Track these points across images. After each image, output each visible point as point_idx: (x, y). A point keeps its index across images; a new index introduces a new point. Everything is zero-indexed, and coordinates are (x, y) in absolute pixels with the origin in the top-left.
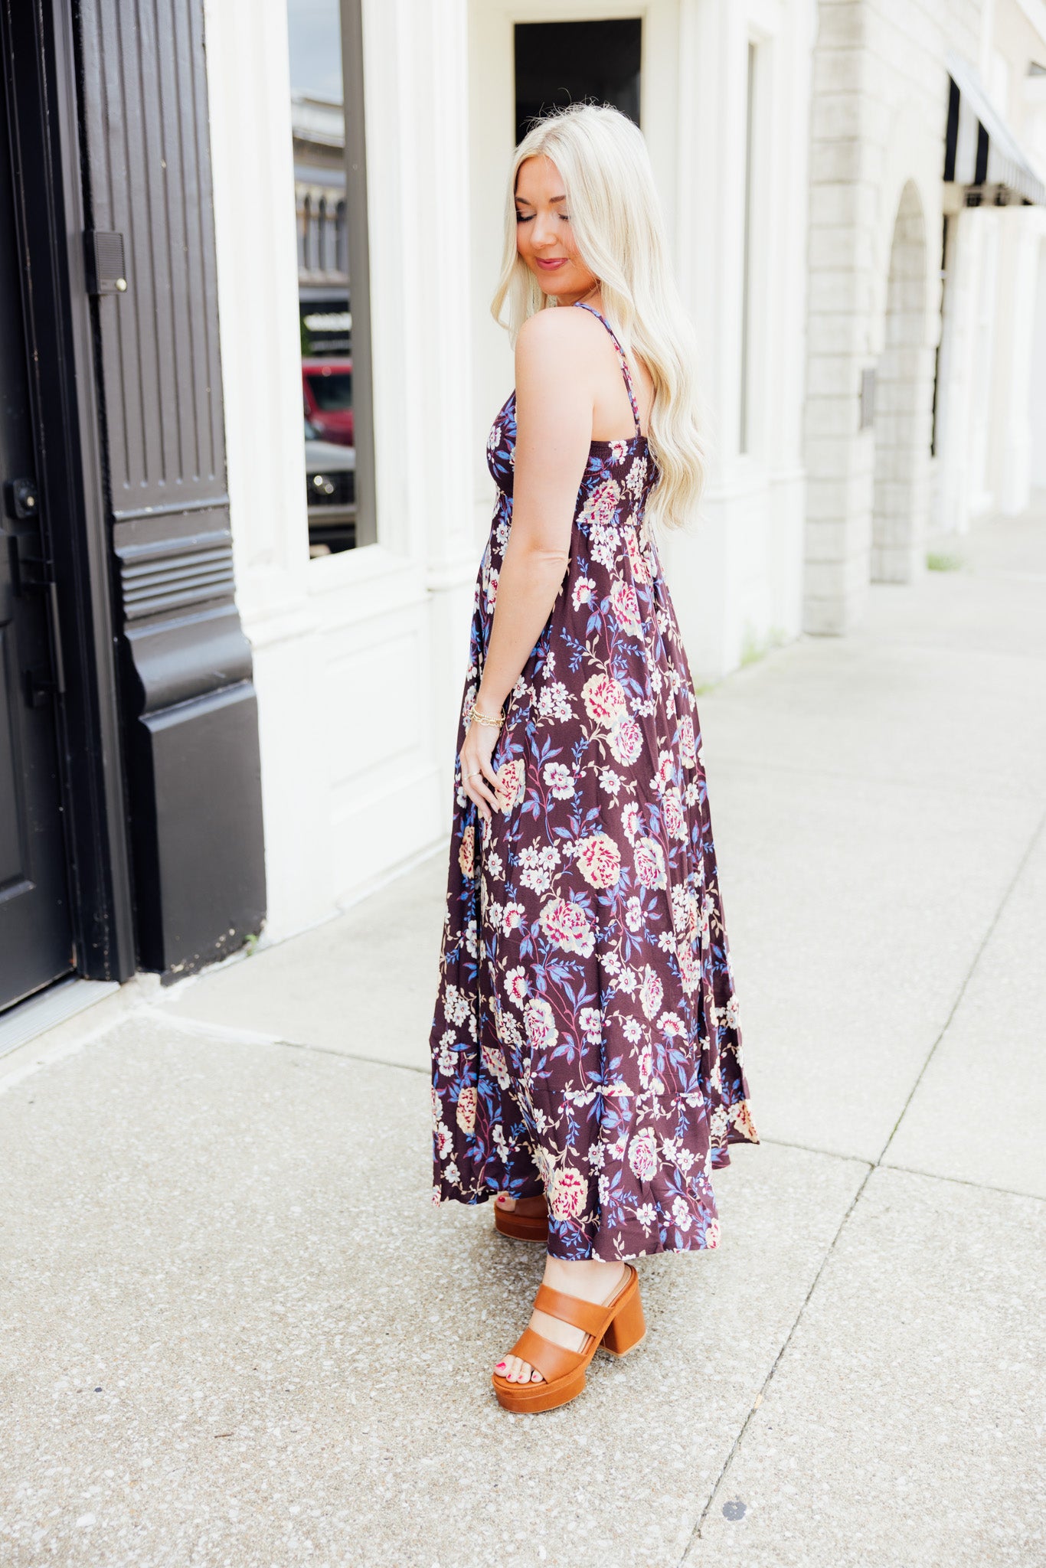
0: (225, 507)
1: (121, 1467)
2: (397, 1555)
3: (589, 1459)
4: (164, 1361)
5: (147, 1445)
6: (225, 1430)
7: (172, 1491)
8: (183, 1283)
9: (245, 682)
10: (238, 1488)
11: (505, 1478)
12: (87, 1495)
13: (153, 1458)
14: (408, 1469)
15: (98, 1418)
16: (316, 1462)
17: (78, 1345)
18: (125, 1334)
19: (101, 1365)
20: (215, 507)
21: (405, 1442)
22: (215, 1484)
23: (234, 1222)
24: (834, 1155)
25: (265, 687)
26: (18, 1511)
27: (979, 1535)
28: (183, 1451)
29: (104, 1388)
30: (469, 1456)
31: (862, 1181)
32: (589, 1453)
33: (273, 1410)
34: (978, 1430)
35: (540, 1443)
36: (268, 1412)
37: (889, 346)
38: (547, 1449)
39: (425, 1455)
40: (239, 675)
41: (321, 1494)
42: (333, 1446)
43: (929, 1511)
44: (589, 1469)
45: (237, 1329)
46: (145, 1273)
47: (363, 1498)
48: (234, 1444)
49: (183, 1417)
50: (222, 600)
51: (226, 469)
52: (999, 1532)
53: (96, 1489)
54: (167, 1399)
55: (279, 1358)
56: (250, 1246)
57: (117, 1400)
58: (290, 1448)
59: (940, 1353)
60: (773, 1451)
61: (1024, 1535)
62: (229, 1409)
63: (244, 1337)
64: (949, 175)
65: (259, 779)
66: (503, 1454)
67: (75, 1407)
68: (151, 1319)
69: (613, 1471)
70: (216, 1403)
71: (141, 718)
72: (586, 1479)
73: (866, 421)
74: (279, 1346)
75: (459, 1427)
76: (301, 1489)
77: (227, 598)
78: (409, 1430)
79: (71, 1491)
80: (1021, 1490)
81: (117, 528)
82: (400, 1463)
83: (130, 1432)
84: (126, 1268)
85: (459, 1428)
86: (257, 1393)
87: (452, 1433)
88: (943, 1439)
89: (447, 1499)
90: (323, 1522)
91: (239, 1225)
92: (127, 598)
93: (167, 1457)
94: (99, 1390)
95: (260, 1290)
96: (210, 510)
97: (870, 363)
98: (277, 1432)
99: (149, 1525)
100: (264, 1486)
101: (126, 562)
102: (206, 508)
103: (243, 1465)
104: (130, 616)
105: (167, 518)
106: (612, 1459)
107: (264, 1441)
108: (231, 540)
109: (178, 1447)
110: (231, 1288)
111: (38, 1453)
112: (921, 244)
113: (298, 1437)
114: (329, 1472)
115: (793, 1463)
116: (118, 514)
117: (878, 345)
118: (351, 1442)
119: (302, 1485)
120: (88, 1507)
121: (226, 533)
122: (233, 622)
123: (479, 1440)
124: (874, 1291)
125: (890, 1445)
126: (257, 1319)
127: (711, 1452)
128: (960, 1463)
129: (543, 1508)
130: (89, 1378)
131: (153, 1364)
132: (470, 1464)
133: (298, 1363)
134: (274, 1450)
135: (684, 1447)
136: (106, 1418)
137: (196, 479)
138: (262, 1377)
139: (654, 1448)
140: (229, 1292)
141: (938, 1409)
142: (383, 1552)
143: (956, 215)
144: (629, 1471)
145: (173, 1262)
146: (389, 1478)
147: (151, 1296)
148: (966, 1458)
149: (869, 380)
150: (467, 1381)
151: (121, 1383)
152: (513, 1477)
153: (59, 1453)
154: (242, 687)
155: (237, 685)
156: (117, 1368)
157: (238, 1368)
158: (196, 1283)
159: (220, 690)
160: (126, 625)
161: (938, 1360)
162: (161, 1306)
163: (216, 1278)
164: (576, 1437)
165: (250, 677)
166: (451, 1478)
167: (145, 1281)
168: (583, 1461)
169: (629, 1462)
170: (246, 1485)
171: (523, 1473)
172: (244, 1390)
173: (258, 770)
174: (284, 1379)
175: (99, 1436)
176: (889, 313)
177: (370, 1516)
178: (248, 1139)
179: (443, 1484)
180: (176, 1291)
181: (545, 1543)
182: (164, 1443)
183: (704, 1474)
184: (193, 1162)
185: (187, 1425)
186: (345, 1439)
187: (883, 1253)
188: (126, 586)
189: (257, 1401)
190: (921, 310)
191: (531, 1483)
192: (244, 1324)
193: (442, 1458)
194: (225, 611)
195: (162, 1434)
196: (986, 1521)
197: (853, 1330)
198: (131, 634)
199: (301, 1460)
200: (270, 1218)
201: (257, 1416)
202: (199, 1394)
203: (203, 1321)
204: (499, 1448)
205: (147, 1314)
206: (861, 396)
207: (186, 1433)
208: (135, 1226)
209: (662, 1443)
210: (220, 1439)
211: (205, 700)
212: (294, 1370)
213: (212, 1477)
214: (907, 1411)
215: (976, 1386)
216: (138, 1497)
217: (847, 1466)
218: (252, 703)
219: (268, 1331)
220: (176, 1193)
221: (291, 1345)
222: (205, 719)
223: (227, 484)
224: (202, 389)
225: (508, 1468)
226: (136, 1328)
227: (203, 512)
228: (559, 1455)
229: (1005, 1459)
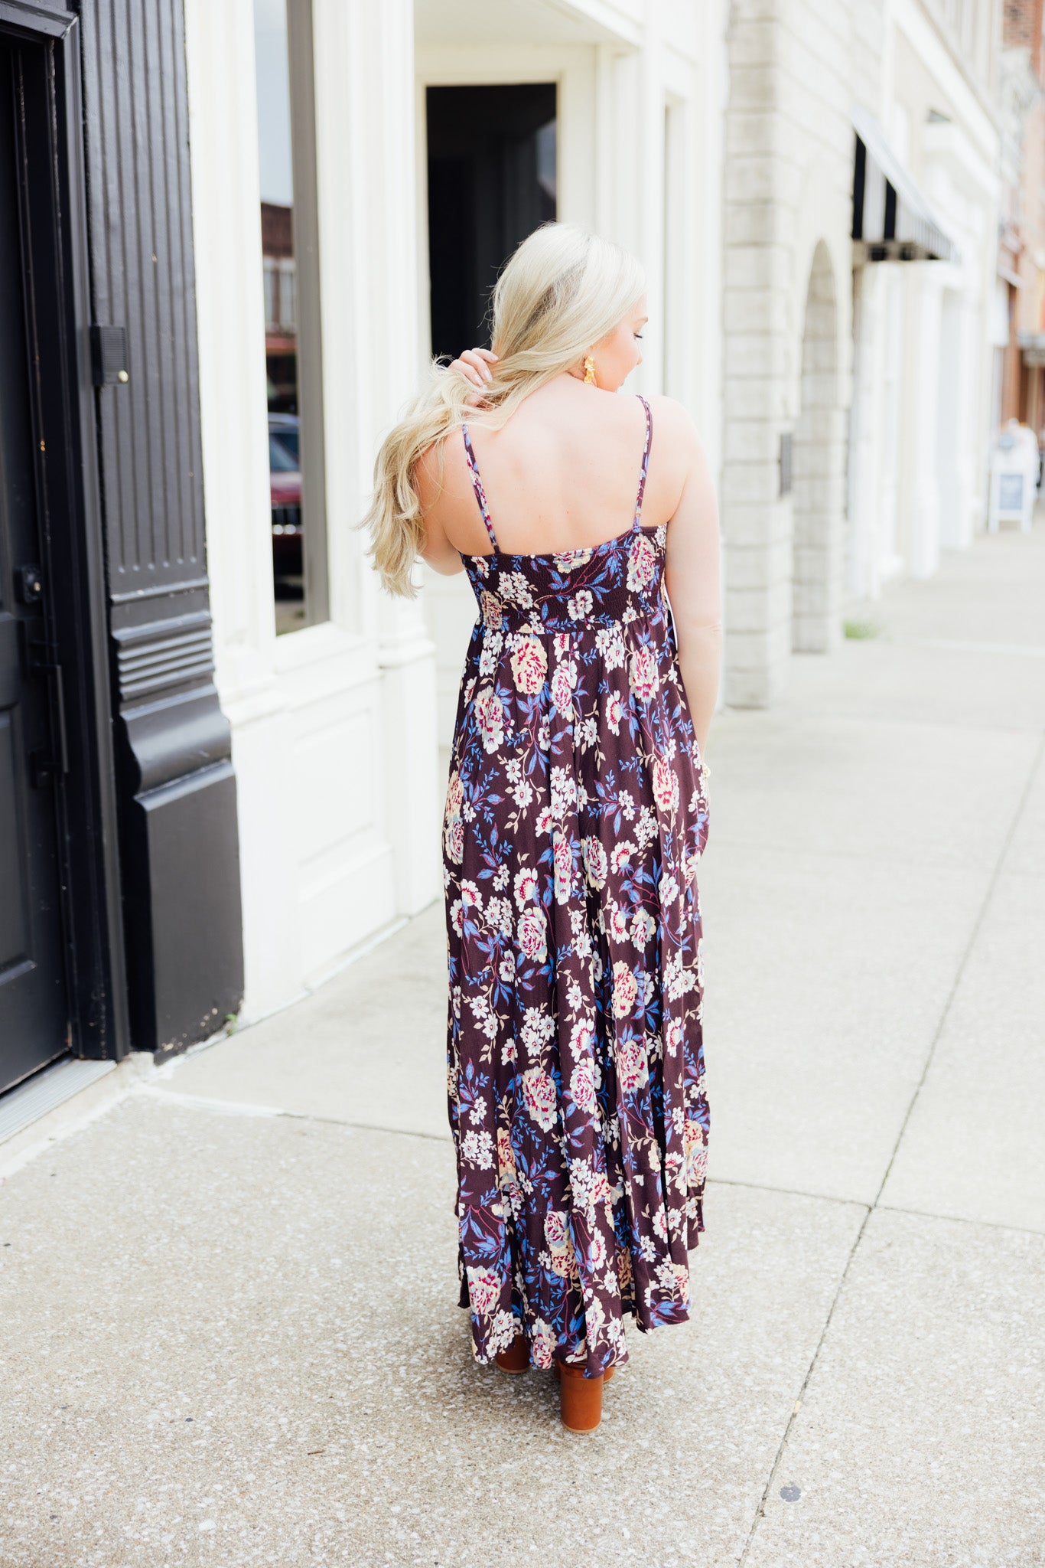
1: (228, 1482)
3: (654, 1458)
4: (244, 1394)
5: (246, 1463)
6: (315, 1448)
7: (280, 1499)
8: (245, 1328)
10: (339, 1495)
11: (581, 1476)
13: (255, 1474)
14: (491, 1473)
15: (195, 1443)
16: (406, 1470)
17: (160, 1384)
18: (201, 1373)
19: (186, 1400)
21: (484, 1451)
22: (317, 1492)
23: (280, 1274)
28: (281, 1466)
29: (194, 1418)
30: (545, 1460)
31: (862, 1221)
32: (653, 1454)
33: (356, 1430)
35: (607, 1447)
36: (352, 1432)
38: (614, 1452)
39: (504, 1461)
41: (417, 1496)
42: (418, 1458)
44: (655, 1466)
45: (306, 1364)
46: (206, 1320)
47: (455, 1497)
48: (327, 1459)
49: (274, 1439)
53: (210, 1500)
54: (256, 1425)
55: (351, 1387)
56: (301, 1294)
57: (208, 1428)
58: (379, 1461)
60: (816, 1446)
62: (315, 1431)
63: (314, 1372)
66: (575, 1457)
67: (171, 1434)
68: (222, 1360)
69: (677, 1467)
70: (302, 1426)
72: (654, 1474)
74: (349, 1378)
76: (398, 1493)
78: (485, 1441)
79: (187, 1503)
82: (483, 1468)
83: (228, 1453)
84: (188, 1317)
85: (530, 1438)
86: (338, 1417)
87: (525, 1442)
91: (285, 1276)
93: (268, 1472)
94: (189, 1420)
95: (319, 1331)
98: (364, 1448)
100: (363, 1492)
103: (339, 1476)
106: (674, 1457)
107: (354, 1455)
109: (277, 1464)
110: (291, 1331)
113: (384, 1451)
114: (420, 1478)
115: (836, 1454)
118: (435, 1453)
119: (398, 1489)
126: (322, 1355)
127: (762, 1448)
130: (178, 1411)
131: (235, 1396)
132: (547, 1467)
133: (369, 1391)
134: (365, 1463)
135: (737, 1445)
136: (203, 1443)
138: (340, 1404)
139: (710, 1447)
140: (290, 1334)
144: (691, 1466)
145: (231, 1311)
146: (475, 1480)
147: (217, 1340)
151: (209, 1414)
152: (587, 1475)
156: (202, 1401)
157: (314, 1397)
158: (257, 1327)
162: (229, 1348)
163: (276, 1323)
164: (639, 1441)
166: (532, 1478)
167: (208, 1327)
168: (649, 1460)
169: (691, 1459)
170: (347, 1492)
171: (596, 1472)
172: (325, 1415)
174: (361, 1405)
175: (201, 1457)
179: (526, 1484)
180: (240, 1335)
182: (262, 1461)
183: (759, 1466)
184: (227, 1224)
185: (279, 1446)
186: (428, 1451)
189: (339, 1423)
192: (312, 1360)
193: (520, 1463)
195: (258, 1454)
199: (391, 1469)
200: (314, 1269)
201: (342, 1436)
202: (283, 1420)
203: (273, 1359)
204: (571, 1453)
205: (217, 1355)
207: (280, 1452)
208: (185, 1281)
209: (717, 1443)
210: (313, 1456)
212: (368, 1397)
213: (313, 1486)
216: (250, 1505)
217: (884, 1455)
219: (335, 1365)
221: (360, 1376)
226: (210, 1367)
228: (626, 1456)
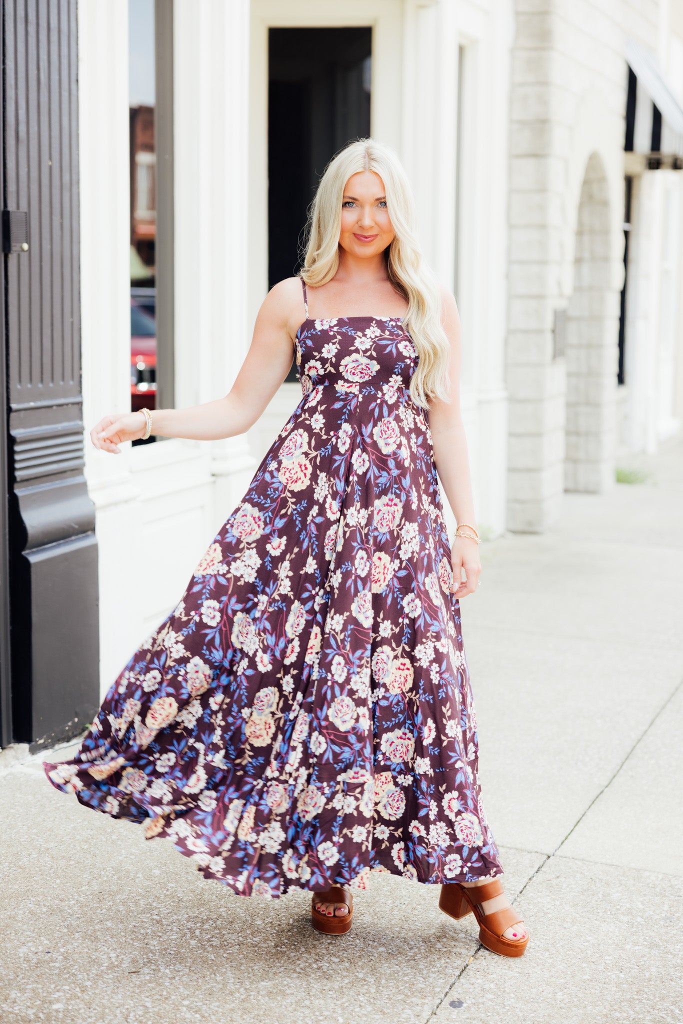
0: (80, 404)
2: (252, 1020)
3: (366, 983)
4: (86, 940)
6: (134, 970)
9: (89, 533)
12: (56, 996)
15: (52, 965)
17: (28, 933)
18: (57, 928)
20: (73, 404)
24: (522, 850)
25: (103, 537)
26: (14, 1002)
27: (606, 1016)
28: (110, 978)
31: (541, 863)
34: (609, 974)
37: (578, 289)
40: (86, 527)
42: (204, 977)
43: (576, 1006)
48: (142, 976)
49: (106, 965)
50: (76, 472)
51: (81, 376)
52: (618, 1015)
54: (94, 957)
58: (177, 978)
59: (588, 941)
60: (479, 981)
61: (633, 1016)
62: (134, 961)
63: (136, 930)
64: (629, 146)
65: (97, 605)
67: (35, 960)
70: (125, 959)
71: (23, 553)
73: (558, 353)
74: (160, 934)
75: (282, 969)
77: (78, 471)
80: (633, 998)
81: (12, 415)
88: (587, 977)
89: (279, 998)
90: (204, 1007)
92: (17, 466)
93: (100, 981)
94: (48, 952)
96: (70, 406)
97: (562, 304)
98: (167, 971)
99: (97, 1008)
101: (18, 440)
102: (67, 404)
103: (149, 985)
104: (18, 479)
105: (43, 410)
107: (160, 974)
108: (83, 428)
109: (107, 977)
111: (18, 979)
112: (605, 204)
115: (492, 985)
116: (14, 406)
117: (568, 289)
118: (215, 975)
120: (58, 1000)
121: (80, 423)
122: (82, 488)
123: (295, 975)
124: (546, 914)
125: (553, 979)
126: (143, 922)
127: (441, 981)
128: (597, 987)
129: (339, 1002)
130: (40, 947)
131: (80, 941)
133: (174, 942)
134: (168, 979)
137: (61, 383)
141: (584, 965)
142: (243, 1019)
143: (639, 176)
148: (600, 985)
149: (561, 318)
150: (285, 949)
153: (32, 979)
154: (87, 536)
155: (84, 535)
156: (57, 943)
159: (73, 538)
160: (16, 485)
161: (586, 944)
165: (93, 530)
173: (97, 599)
176: (578, 261)
177: (233, 1005)
178: (114, 837)
181: (342, 1016)
182: (97, 975)
183: (437, 990)
185: (109, 968)
186: (211, 974)
187: (553, 897)
188: (17, 457)
190: (606, 259)
191: (330, 993)
192: (134, 924)
194: (77, 480)
195: (94, 971)
196: (610, 1010)
197: (532, 931)
198: (19, 492)
201: (153, 965)
202: (113, 955)
206: (553, 331)
207: (109, 971)
210: (132, 974)
211: (64, 544)
212: (172, 945)
213: (131, 989)
214: (566, 966)
215: (609, 955)
218: (94, 548)
219: (151, 927)
220: (72, 863)
221: (168, 934)
222: (65, 557)
223: (81, 387)
224: (67, 320)
225: (315, 986)
227: (65, 407)
228: (346, 981)
229: (625, 986)
